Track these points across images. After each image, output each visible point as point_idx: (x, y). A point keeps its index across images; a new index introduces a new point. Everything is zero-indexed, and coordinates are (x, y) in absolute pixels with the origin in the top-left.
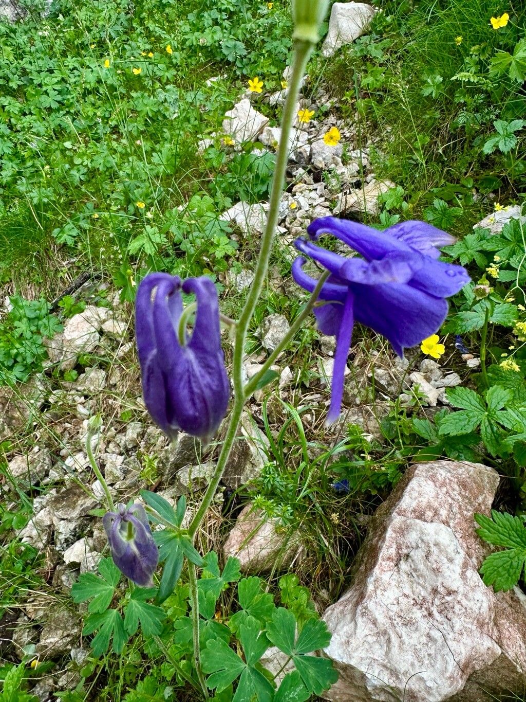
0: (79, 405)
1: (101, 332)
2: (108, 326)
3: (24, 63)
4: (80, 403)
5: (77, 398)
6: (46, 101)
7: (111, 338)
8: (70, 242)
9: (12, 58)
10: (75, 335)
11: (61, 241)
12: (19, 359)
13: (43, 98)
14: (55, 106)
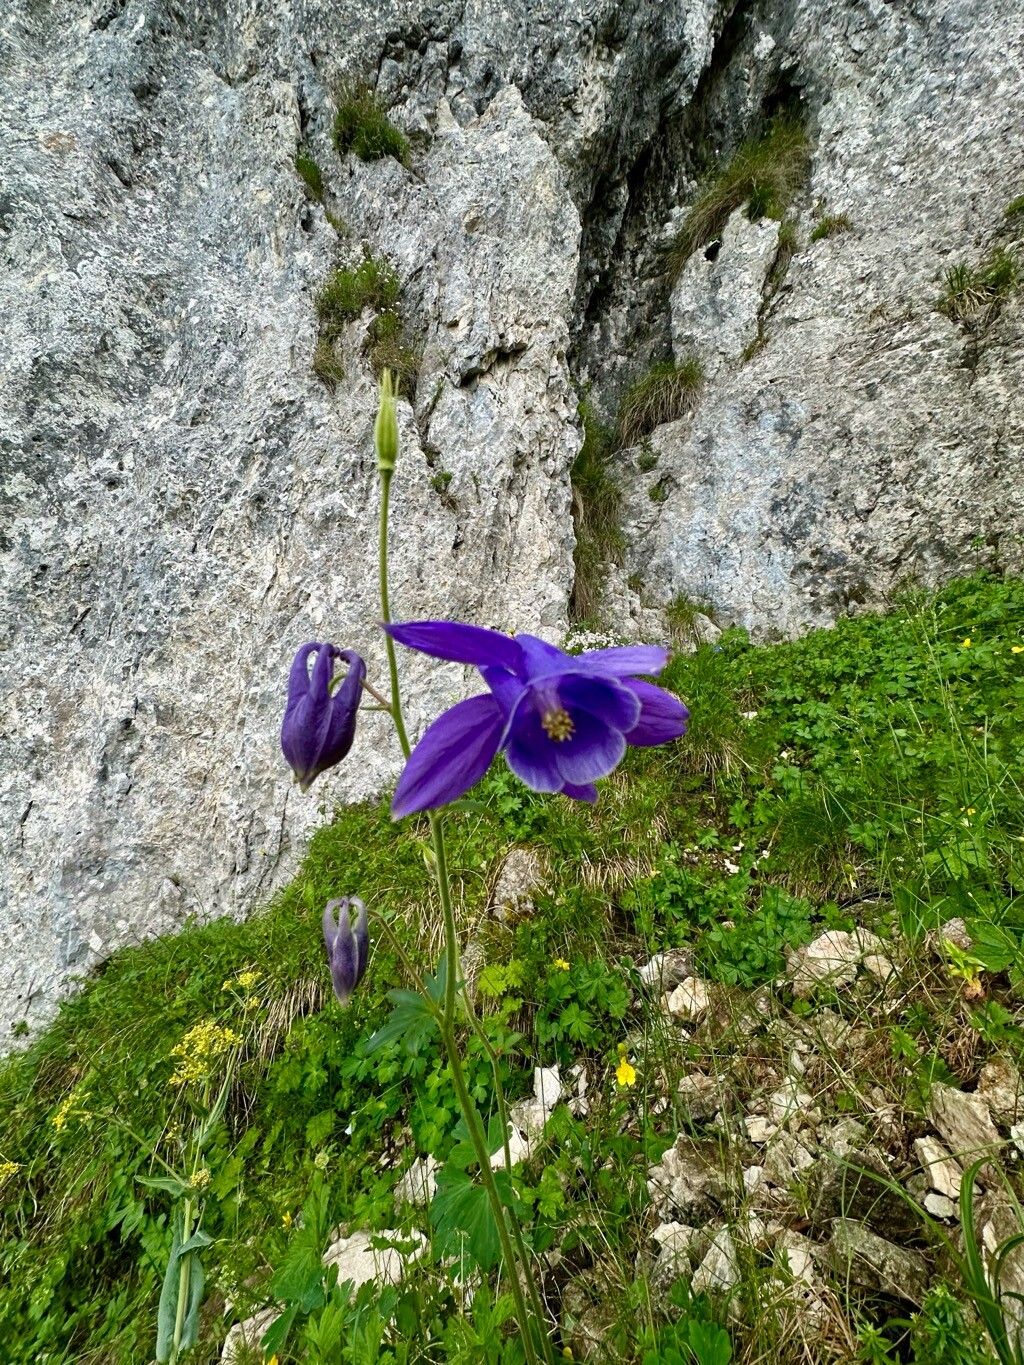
0: (795, 1054)
1: (861, 968)
2: (871, 962)
3: (881, 653)
4: (800, 1052)
5: (799, 1042)
6: (892, 688)
7: (875, 983)
8: (870, 844)
9: (868, 648)
10: (820, 955)
11: (858, 840)
12: (749, 957)
13: (890, 685)
14: (903, 693)
